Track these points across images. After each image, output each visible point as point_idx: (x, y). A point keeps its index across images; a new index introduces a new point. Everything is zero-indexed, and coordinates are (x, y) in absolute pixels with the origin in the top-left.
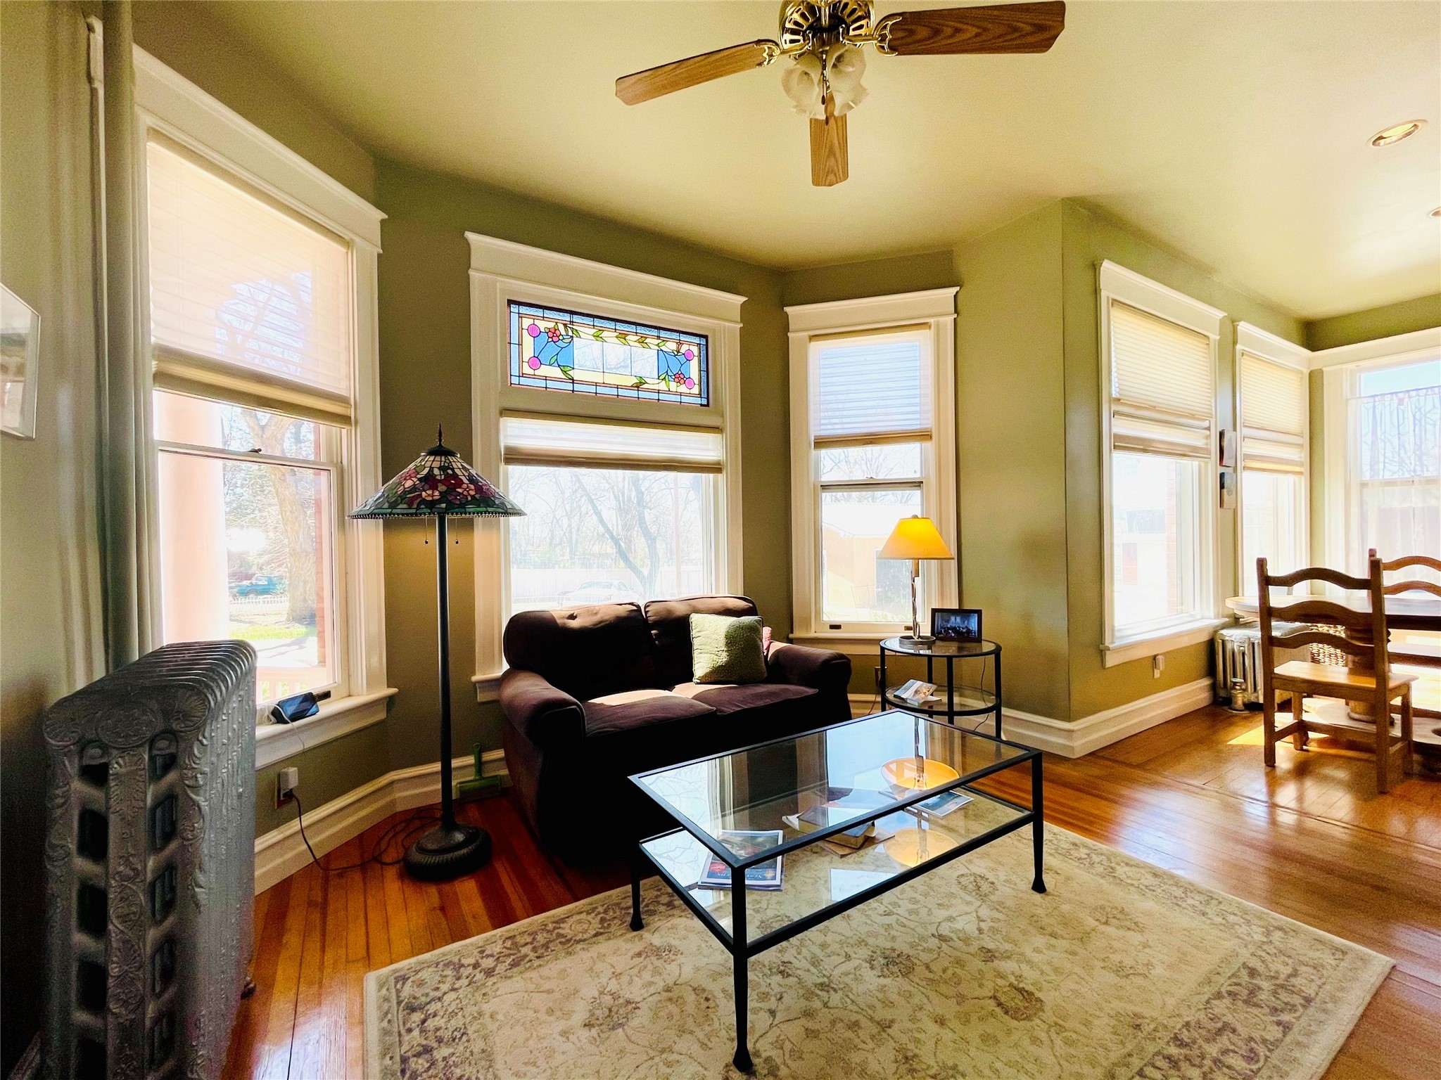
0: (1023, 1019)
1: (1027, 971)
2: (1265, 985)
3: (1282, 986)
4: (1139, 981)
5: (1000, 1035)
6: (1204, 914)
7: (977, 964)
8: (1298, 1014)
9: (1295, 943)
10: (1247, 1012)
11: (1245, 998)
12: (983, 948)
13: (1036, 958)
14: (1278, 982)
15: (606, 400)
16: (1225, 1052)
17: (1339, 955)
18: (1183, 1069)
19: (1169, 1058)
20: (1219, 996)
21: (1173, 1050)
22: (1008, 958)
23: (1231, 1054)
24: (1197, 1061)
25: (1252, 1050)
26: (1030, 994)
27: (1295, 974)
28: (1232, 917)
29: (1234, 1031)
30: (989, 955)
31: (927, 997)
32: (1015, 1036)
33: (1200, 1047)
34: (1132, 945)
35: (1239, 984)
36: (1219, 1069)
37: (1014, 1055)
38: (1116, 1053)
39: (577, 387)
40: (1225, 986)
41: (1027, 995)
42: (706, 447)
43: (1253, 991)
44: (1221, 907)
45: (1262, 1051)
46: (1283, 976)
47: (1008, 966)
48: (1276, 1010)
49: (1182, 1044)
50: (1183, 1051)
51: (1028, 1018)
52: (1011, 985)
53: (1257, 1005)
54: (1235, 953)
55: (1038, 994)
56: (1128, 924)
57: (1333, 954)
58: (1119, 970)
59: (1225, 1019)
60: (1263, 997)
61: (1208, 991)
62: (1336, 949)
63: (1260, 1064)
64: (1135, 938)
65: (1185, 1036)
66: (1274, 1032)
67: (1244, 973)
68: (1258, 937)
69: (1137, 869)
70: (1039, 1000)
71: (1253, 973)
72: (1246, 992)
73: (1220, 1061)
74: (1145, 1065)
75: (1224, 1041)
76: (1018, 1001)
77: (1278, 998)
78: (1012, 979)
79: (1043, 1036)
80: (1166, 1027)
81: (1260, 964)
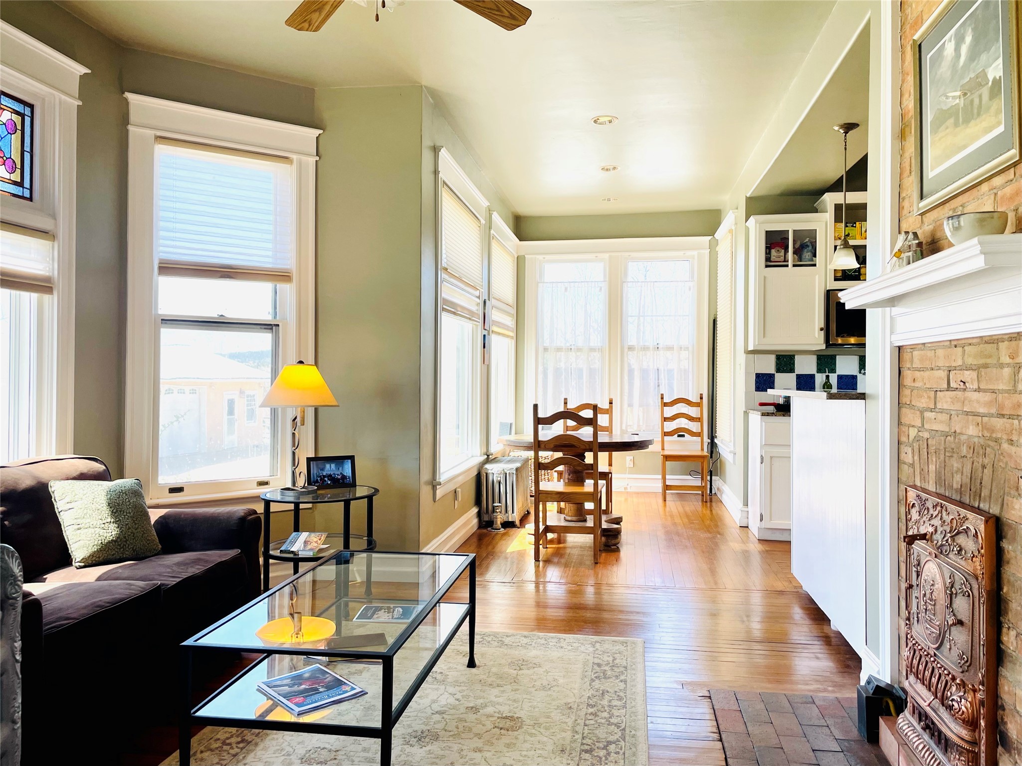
0: (518, 729)
1: (501, 708)
2: (607, 668)
3: (613, 666)
4: (556, 688)
5: (514, 741)
6: (562, 647)
7: (471, 717)
8: (626, 674)
9: (606, 646)
10: (608, 682)
11: (603, 677)
12: (467, 707)
13: (500, 700)
14: (611, 665)
16: (610, 701)
17: (625, 645)
18: (600, 715)
19: (591, 714)
20: (593, 680)
21: (591, 710)
22: (486, 706)
23: (612, 701)
24: (603, 709)
25: (618, 696)
26: (512, 717)
27: (614, 659)
28: (575, 644)
29: (608, 692)
30: (474, 709)
31: (460, 744)
32: (521, 737)
33: (600, 704)
34: (541, 675)
35: (597, 672)
36: (613, 708)
37: (527, 745)
38: (570, 722)
40: (592, 675)
41: (511, 718)
43: (604, 672)
44: (566, 641)
45: (622, 694)
46: (611, 662)
47: (490, 710)
48: (617, 676)
49: (593, 706)
50: (595, 708)
51: (520, 727)
52: (498, 718)
53: (609, 678)
54: (587, 660)
55: (516, 716)
56: (531, 665)
57: (623, 645)
58: (544, 688)
59: (601, 689)
60: (609, 673)
61: (587, 680)
62: (622, 643)
63: (625, 700)
64: (540, 671)
65: (591, 702)
66: (622, 685)
67: (595, 667)
68: (591, 649)
69: (514, 637)
70: (518, 718)
71: (599, 665)
72: (602, 674)
73: (610, 705)
74: (585, 721)
75: (606, 697)
76: (509, 724)
77: (615, 672)
78: (497, 715)
79: (533, 731)
80: (582, 703)
81: (599, 660)
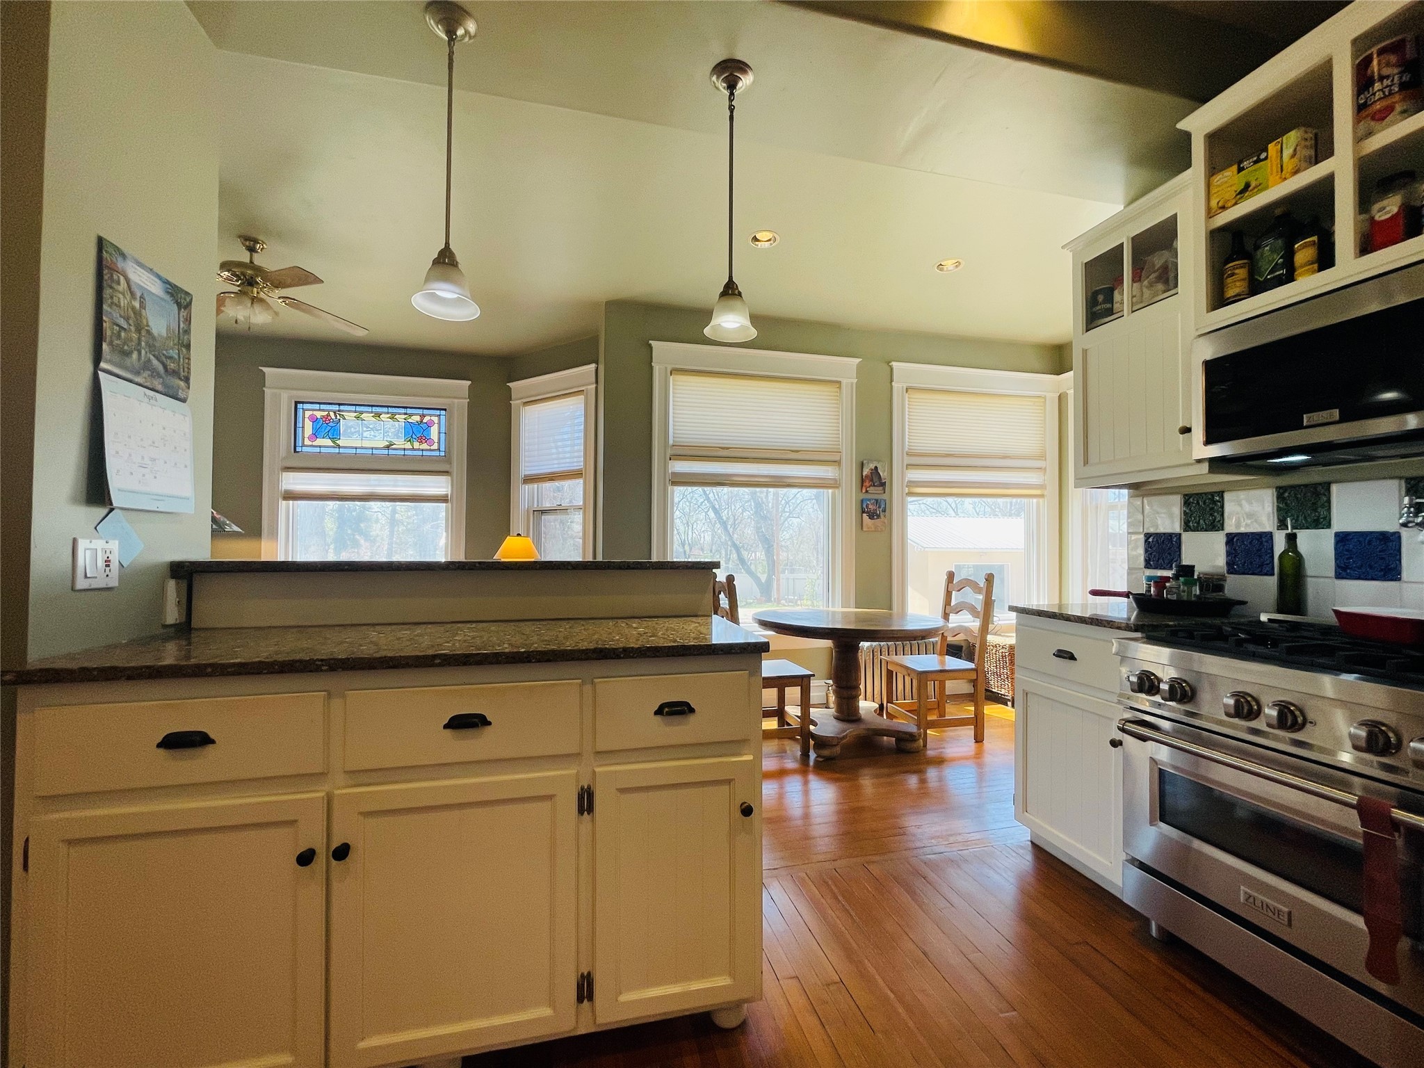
15: (363, 456)
39: (342, 450)
42: (438, 485)
